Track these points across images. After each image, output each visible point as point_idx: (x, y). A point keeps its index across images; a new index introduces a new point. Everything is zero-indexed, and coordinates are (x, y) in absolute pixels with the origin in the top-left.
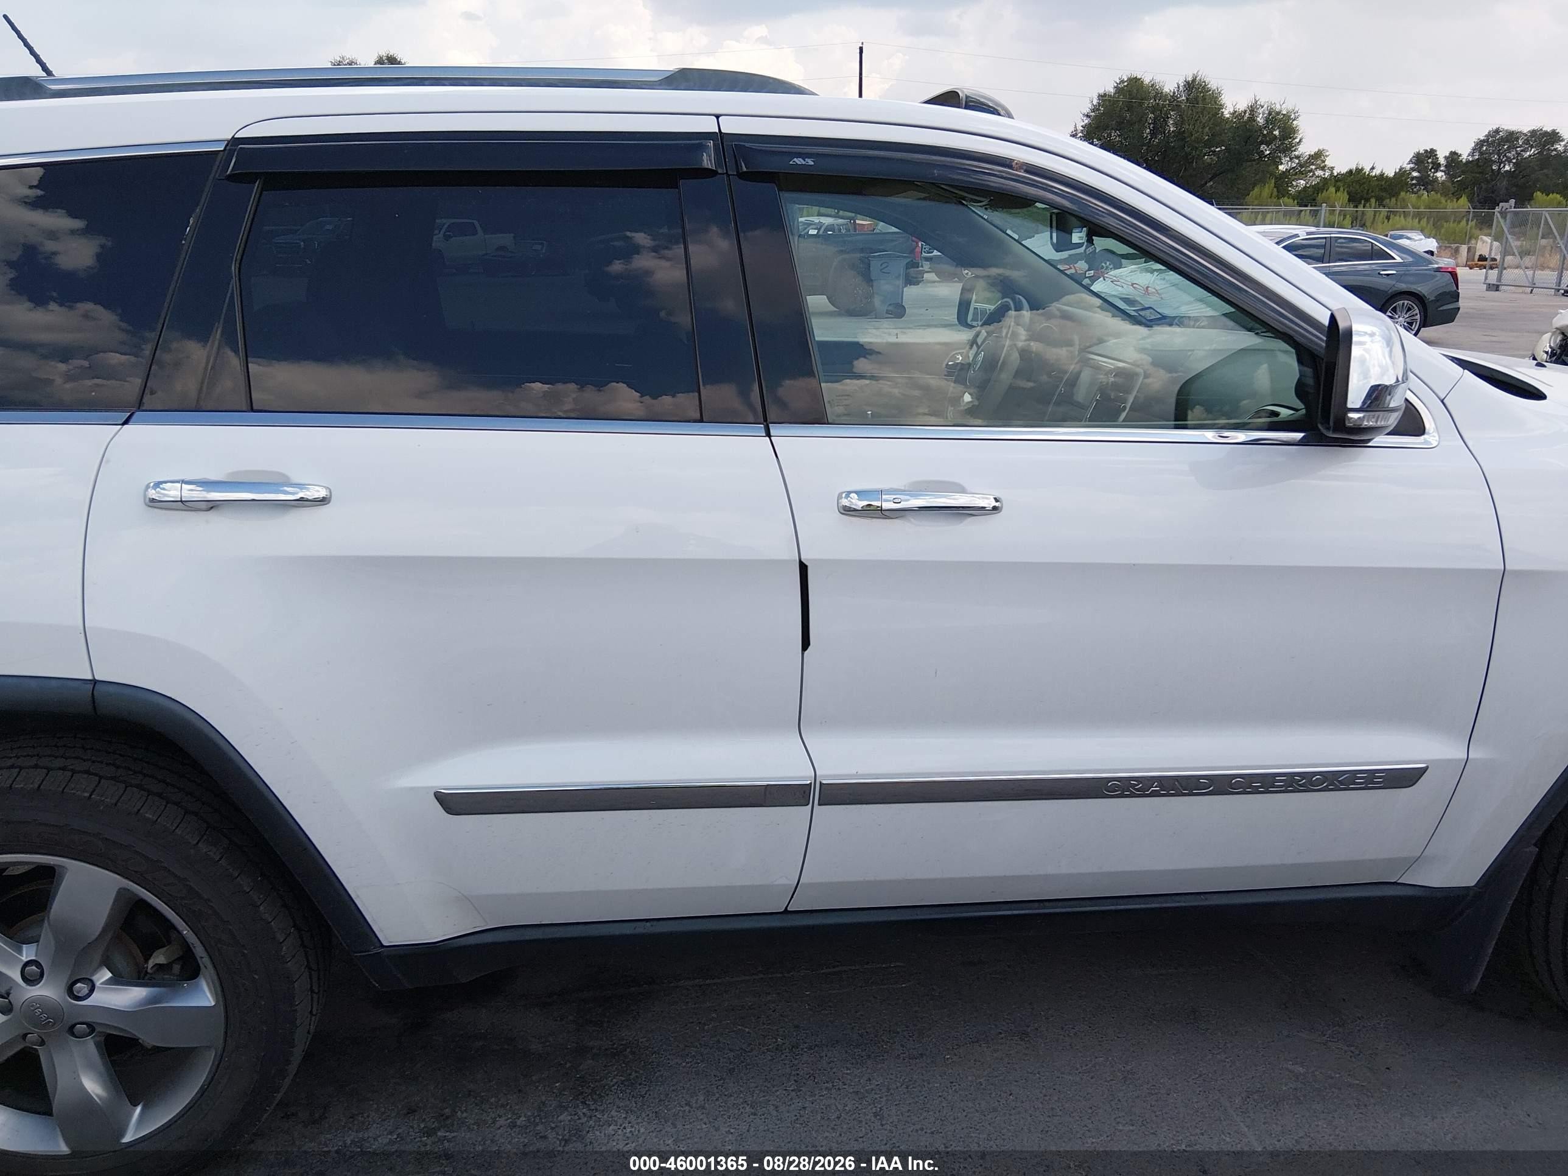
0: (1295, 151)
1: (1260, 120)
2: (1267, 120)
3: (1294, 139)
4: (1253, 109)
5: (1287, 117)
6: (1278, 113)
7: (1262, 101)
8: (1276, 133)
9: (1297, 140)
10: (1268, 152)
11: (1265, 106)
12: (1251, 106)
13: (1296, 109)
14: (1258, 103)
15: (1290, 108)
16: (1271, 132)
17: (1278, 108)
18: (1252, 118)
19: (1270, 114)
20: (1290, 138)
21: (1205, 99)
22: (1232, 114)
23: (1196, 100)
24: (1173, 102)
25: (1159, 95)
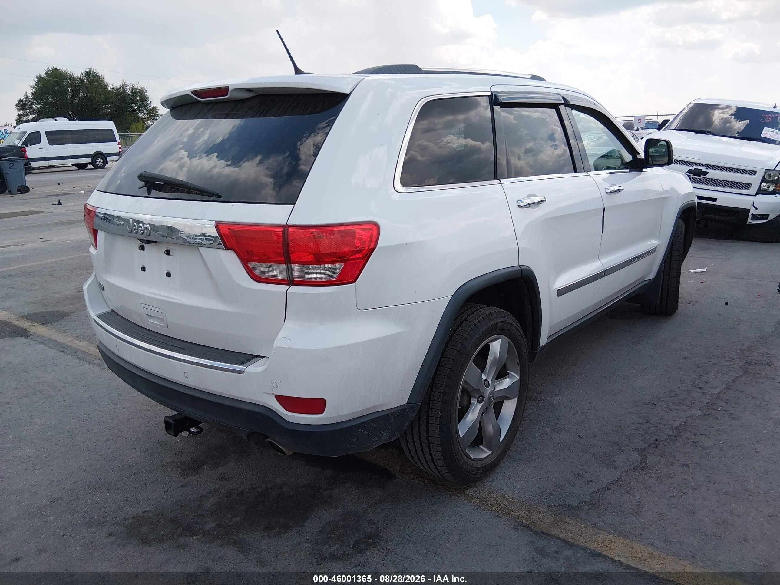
0: (149, 107)
1: (128, 92)
2: (132, 92)
3: (148, 102)
4: (124, 87)
5: (141, 90)
6: (137, 89)
7: (127, 83)
8: (138, 98)
9: (149, 102)
10: (136, 108)
11: (130, 85)
12: (122, 85)
13: (145, 87)
14: (126, 84)
15: (142, 87)
16: (135, 98)
17: (136, 86)
18: (124, 91)
19: (133, 89)
20: (146, 101)
21: (98, 81)
22: (113, 89)
23: (93, 81)
24: (81, 81)
25: (72, 78)
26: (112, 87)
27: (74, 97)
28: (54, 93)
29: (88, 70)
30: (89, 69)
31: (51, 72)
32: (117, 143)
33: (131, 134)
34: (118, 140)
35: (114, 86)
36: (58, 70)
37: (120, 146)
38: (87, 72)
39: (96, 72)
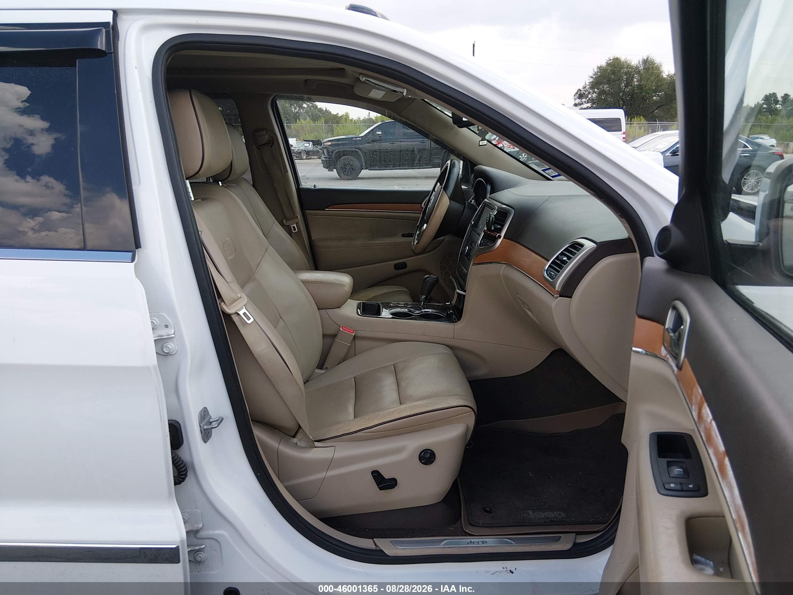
21: (654, 68)
22: (668, 76)
23: (648, 69)
24: (636, 70)
25: (629, 66)
26: (667, 74)
27: (626, 86)
28: (609, 82)
29: (645, 58)
30: (648, 56)
31: (612, 61)
32: (622, 132)
33: (659, 123)
34: (624, 129)
35: (670, 73)
36: (619, 59)
37: (624, 136)
38: (644, 60)
39: (653, 59)
